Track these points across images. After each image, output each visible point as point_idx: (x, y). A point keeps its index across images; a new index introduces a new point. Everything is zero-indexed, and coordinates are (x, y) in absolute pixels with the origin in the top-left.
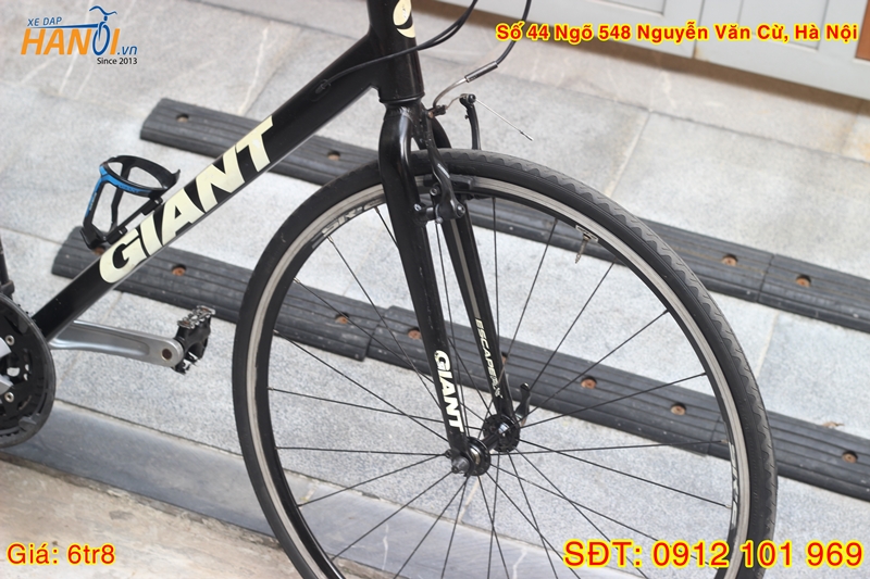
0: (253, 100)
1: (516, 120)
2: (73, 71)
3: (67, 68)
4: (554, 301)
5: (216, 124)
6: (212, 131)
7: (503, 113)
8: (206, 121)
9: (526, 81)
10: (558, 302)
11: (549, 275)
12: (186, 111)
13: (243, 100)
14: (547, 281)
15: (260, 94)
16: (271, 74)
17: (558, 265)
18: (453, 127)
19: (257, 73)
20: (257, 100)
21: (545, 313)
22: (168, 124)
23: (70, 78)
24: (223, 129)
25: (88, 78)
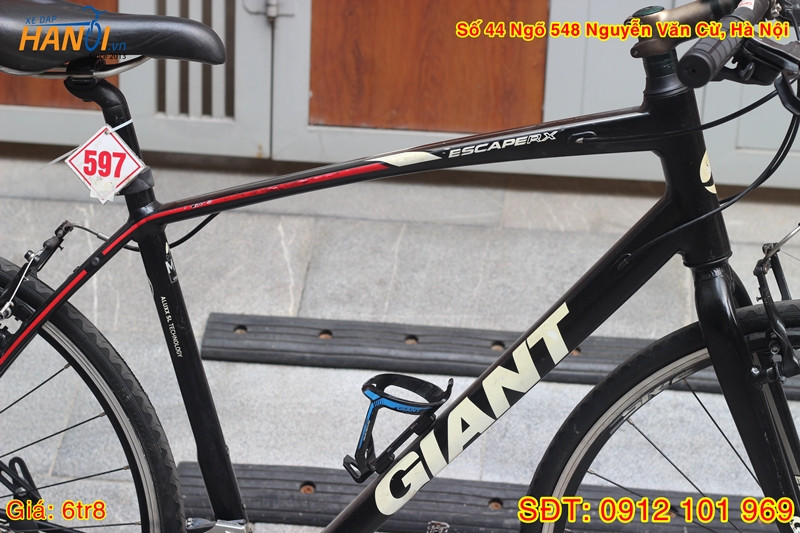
0: (299, 299)
1: (567, 272)
2: (99, 302)
3: (93, 301)
4: (688, 444)
5: (278, 330)
6: (277, 337)
7: (551, 267)
8: (267, 329)
9: (558, 232)
10: (692, 444)
11: (671, 419)
12: (241, 322)
13: (289, 301)
14: (672, 425)
15: (303, 292)
16: (305, 269)
17: (675, 407)
18: (509, 291)
19: (291, 271)
20: (302, 298)
21: (685, 458)
22: (229, 339)
23: (99, 310)
24: (288, 334)
25: (118, 306)
